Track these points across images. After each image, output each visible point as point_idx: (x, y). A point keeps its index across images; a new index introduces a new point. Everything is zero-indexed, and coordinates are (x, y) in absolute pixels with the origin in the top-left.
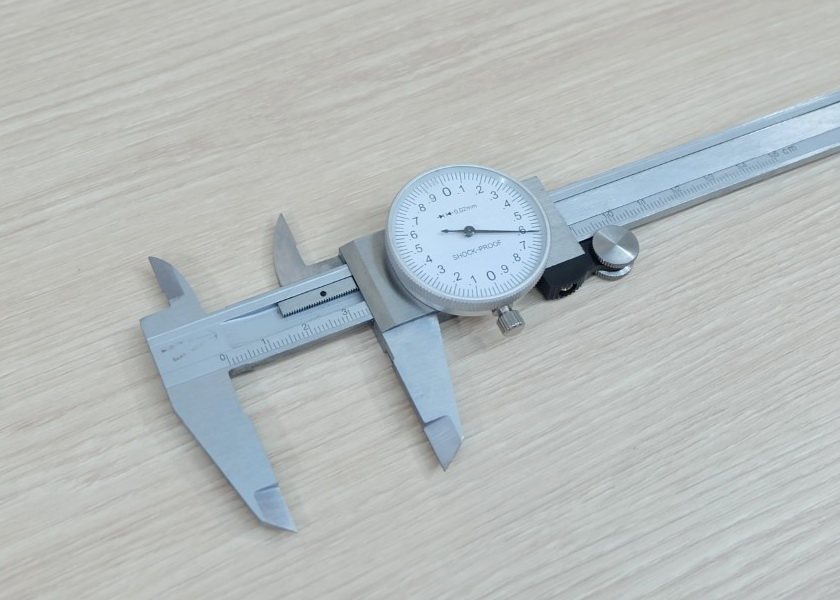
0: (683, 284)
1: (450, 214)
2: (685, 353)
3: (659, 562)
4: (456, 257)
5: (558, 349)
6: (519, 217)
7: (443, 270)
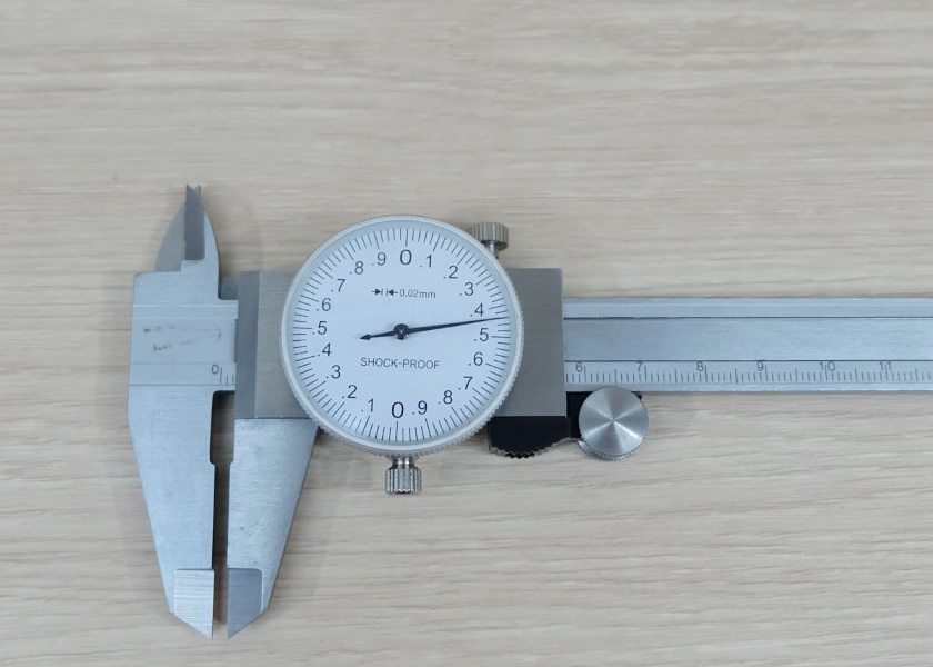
0: (900, 541)
1: (392, 292)
2: (845, 643)
4: (365, 362)
5: (672, 559)
6: (484, 337)
7: (337, 374)
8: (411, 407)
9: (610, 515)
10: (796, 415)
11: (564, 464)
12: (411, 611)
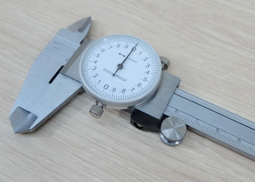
4: (105, 70)
6: (145, 80)
7: (94, 69)
8: (111, 88)
9: (160, 164)
10: (242, 166)
11: (153, 140)
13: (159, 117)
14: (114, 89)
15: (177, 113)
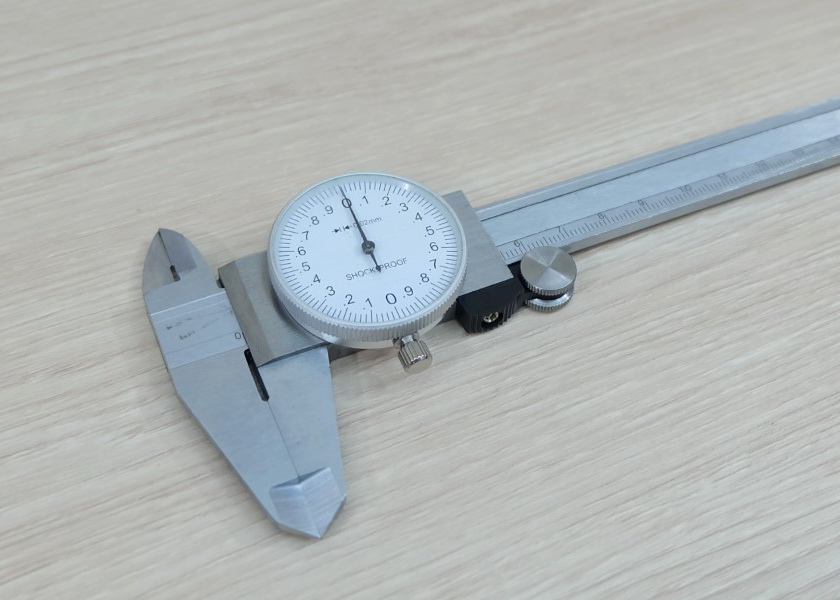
1: (348, 227)
2: (827, 324)
3: (810, 553)
4: (350, 277)
5: (679, 313)
6: (431, 232)
7: (332, 292)
8: (400, 294)
12: (508, 414)
13: (509, 275)
14: (408, 289)
15: (521, 247)
